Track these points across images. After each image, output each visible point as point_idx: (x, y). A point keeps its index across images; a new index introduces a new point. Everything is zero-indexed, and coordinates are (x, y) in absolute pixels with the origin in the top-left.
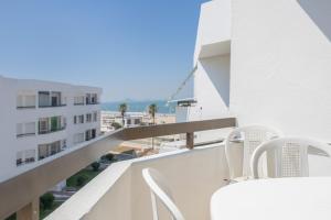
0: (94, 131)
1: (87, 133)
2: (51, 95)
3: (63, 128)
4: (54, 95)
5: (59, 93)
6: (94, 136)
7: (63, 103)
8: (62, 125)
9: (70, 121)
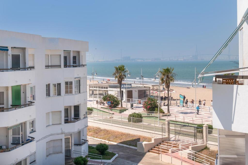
0: (77, 108)
1: (67, 110)
2: (10, 52)
3: (31, 103)
4: (16, 52)
5: (24, 49)
6: (77, 116)
7: (29, 64)
8: (29, 99)
9: (40, 93)
